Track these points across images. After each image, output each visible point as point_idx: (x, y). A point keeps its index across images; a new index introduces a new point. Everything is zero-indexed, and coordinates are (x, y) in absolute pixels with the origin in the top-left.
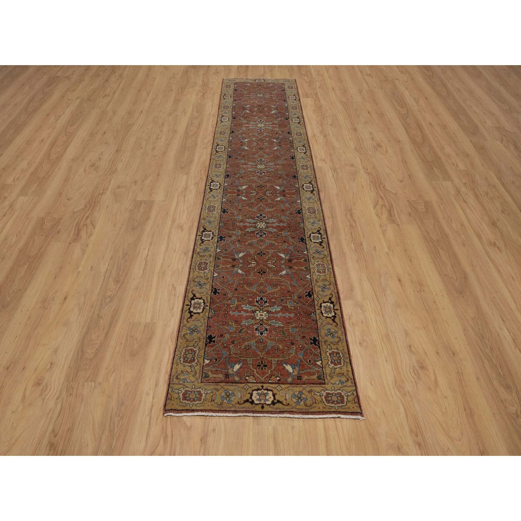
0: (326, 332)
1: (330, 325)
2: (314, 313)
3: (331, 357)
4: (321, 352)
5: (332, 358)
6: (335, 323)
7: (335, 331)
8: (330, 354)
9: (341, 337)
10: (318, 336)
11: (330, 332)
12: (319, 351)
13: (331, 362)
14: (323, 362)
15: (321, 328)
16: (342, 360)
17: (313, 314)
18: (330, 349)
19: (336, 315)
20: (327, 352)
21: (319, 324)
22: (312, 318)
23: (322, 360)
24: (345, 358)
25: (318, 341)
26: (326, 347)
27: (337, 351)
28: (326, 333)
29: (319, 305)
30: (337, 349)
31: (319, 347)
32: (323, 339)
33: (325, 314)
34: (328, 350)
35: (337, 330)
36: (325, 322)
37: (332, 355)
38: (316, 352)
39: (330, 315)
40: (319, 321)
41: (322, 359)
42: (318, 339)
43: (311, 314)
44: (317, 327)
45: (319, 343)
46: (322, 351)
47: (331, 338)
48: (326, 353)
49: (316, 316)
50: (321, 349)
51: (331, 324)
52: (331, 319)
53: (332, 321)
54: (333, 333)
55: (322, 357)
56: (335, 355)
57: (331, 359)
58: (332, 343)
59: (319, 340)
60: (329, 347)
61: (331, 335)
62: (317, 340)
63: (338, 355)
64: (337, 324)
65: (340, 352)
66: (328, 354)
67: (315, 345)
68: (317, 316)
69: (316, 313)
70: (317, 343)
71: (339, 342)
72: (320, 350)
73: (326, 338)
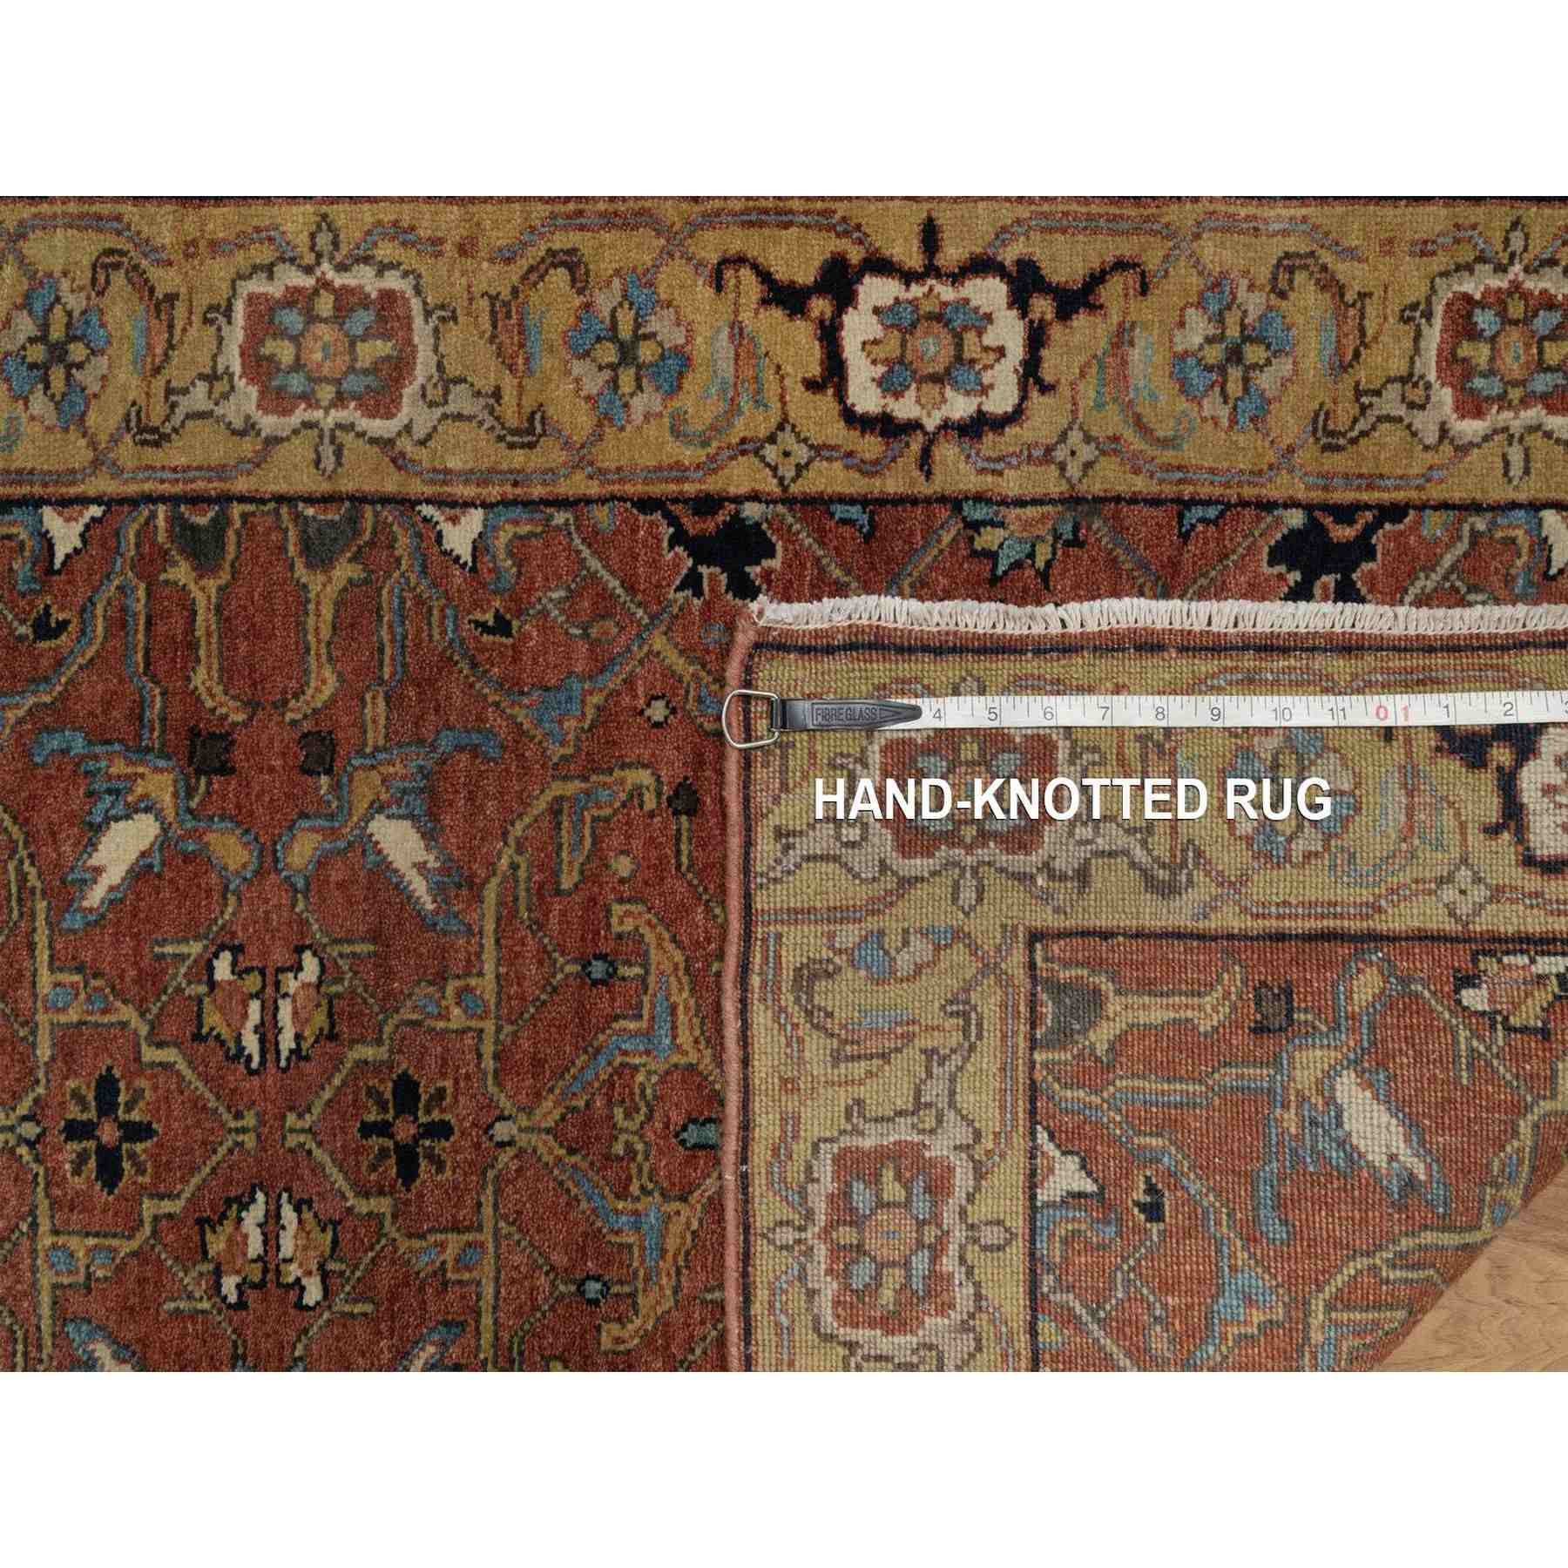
0: (1213, 406)
1: (1135, 355)
2: (975, 526)
3: (1502, 401)
4: (1444, 506)
5: (1515, 394)
6: (1112, 292)
7: (1201, 304)
8: (1472, 405)
9: (1276, 248)
10: (1267, 506)
11: (1222, 369)
12: (1434, 526)
13: (1551, 409)
14: (1553, 495)
15: (1168, 456)
16: (1532, 284)
17: (989, 538)
18: (1416, 395)
19: (1009, 255)
20: (1444, 431)
21: (1110, 477)
22: (1043, 554)
23: (1535, 507)
24: (1517, 242)
25: (1328, 521)
26: (1390, 436)
27: (1438, 322)
28: (1224, 413)
29: (870, 446)
30: (1414, 314)
31: (1394, 512)
32: (1298, 458)
33: (985, 390)
34: (1427, 424)
35: (1195, 282)
36: (1099, 406)
37: (1478, 383)
38: (1447, 561)
39: (1009, 332)
40: (1074, 470)
41: (1522, 497)
42: (1296, 519)
43: (992, 556)
44: (1155, 502)
45: (1345, 514)
46: (1435, 493)
47: (1284, 367)
48: (1463, 449)
49: (1020, 503)
50: (1413, 495)
51: (1122, 337)
52: (1056, 332)
53: (1081, 320)
54: (1233, 332)
55: (1498, 492)
56: (1480, 354)
57: (1525, 402)
58: (1343, 367)
59: (1309, 508)
60: (1390, 403)
61: (1254, 353)
62: (1314, 526)
63: (1485, 320)
64: (1121, 265)
65: (1447, 291)
66: (1470, 428)
67: (1370, 554)
68: (1012, 483)
69: (979, 498)
70: (1343, 533)
71: (1330, 284)
72: (1422, 507)
73: (1289, 424)
